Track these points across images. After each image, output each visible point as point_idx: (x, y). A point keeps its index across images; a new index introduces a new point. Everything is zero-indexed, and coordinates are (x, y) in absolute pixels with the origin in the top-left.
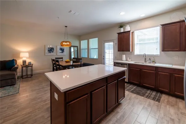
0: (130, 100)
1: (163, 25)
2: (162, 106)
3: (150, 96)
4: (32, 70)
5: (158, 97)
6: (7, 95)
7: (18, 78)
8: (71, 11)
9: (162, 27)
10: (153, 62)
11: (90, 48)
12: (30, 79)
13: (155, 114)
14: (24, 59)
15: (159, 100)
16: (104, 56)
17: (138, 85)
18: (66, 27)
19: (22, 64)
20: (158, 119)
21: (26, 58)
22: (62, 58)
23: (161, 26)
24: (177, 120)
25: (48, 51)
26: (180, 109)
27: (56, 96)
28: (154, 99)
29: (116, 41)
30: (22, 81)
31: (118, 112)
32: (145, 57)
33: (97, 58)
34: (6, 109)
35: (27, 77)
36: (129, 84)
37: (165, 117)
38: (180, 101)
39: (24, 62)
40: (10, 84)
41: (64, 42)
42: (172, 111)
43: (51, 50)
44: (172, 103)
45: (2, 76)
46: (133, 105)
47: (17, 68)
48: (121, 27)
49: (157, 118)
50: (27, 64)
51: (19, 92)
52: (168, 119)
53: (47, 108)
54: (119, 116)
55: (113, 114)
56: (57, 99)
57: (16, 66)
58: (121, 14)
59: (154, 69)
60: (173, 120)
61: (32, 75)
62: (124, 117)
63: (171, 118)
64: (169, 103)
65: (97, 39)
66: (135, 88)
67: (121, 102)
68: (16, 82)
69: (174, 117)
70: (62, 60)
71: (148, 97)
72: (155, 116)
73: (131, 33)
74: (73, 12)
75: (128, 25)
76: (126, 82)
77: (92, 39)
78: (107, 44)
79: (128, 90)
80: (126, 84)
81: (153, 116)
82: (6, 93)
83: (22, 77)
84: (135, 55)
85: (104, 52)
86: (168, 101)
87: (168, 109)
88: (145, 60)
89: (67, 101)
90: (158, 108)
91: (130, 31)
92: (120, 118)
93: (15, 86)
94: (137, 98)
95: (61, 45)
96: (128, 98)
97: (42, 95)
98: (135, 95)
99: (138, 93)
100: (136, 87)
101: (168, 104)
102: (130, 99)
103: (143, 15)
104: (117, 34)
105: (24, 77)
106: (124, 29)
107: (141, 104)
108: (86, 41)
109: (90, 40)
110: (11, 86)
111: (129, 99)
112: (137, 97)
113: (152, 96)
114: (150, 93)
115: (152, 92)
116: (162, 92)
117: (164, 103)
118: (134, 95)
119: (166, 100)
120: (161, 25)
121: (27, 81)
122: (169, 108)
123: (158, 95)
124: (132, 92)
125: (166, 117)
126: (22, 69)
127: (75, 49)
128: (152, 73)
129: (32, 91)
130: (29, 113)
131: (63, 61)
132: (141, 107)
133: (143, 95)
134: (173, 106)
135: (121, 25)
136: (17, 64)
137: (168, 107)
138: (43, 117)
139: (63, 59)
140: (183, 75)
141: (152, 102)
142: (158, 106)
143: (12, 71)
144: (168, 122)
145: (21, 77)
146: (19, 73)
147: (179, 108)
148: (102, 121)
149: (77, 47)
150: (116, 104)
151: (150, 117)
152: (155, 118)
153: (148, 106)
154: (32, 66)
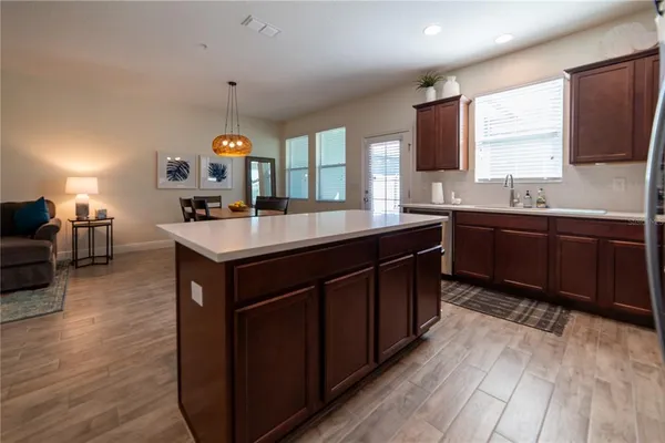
0: (460, 330)
1: (572, 72)
2: (569, 347)
3: (528, 317)
4: (109, 239)
5: (558, 320)
6: (20, 316)
7: (60, 266)
8: (248, 20)
9: (571, 80)
10: (539, 202)
11: (317, 164)
12: (102, 268)
13: (544, 370)
14: (82, 198)
15: (558, 329)
16: (367, 192)
17: (486, 285)
18: (232, 84)
19: (74, 217)
20: (554, 385)
21: (89, 195)
22: (218, 199)
23: (568, 76)
24: (621, 385)
25: (169, 172)
26: (630, 354)
27: (197, 293)
28: (540, 325)
29: (411, 137)
30: (76, 276)
31: (416, 365)
32: (510, 187)
33: (344, 198)
34: (17, 358)
35: (93, 264)
36: (454, 283)
37: (580, 377)
38: (629, 331)
39: (82, 209)
40: (31, 284)
41: (224, 137)
42: (603, 360)
43: (178, 171)
44: (601, 336)
45: (6, 251)
46: (469, 345)
47: (56, 229)
48: (428, 83)
49: (552, 380)
50: (92, 215)
51: (65, 308)
52: (590, 383)
53: (166, 357)
54: (418, 376)
55: (400, 369)
56: (200, 301)
57: (51, 222)
58: (428, 32)
59: (544, 225)
60: (606, 386)
61: (109, 257)
62: (437, 380)
63: (598, 381)
64: (591, 337)
65: (343, 130)
66: (474, 293)
67: (426, 335)
68: (51, 279)
69: (612, 377)
70: (218, 204)
71: (522, 320)
72: (545, 374)
73: (462, 105)
74: (256, 24)
75: (454, 78)
76: (446, 277)
77: (324, 134)
78: (377, 149)
79: (453, 301)
80: (443, 283)
81: (540, 376)
82: (17, 312)
83: (75, 262)
84: (477, 181)
85: (368, 177)
86: (590, 333)
87: (591, 354)
88: (512, 197)
89: (236, 299)
90: (555, 352)
91: (457, 98)
92: (424, 381)
93: (49, 290)
94: (483, 325)
95: (215, 151)
96: (452, 325)
97: (147, 316)
98: (476, 315)
99: (485, 309)
100: (478, 290)
101: (588, 340)
102: (459, 326)
103: (504, 38)
104: (415, 110)
105: (80, 264)
106: (439, 91)
107: (497, 341)
108: (304, 140)
109: (318, 135)
110: (34, 288)
111: (456, 327)
112: (483, 321)
113: (536, 317)
114: (527, 308)
115: (536, 306)
116: (570, 305)
117: (577, 337)
118: (472, 316)
119: (584, 329)
120: (567, 71)
121: (92, 275)
122: (595, 350)
123: (557, 314)
124: (467, 305)
125: (583, 376)
126: (75, 235)
127: (264, 171)
128: (537, 238)
129: (110, 303)
130: (100, 371)
131: (220, 207)
132: (497, 349)
133: (504, 314)
134: (607, 344)
135: (429, 78)
136: (57, 216)
137: (588, 347)
138: (150, 380)
139: (220, 201)
140: (643, 241)
141: (535, 334)
142: (554, 346)
143: (37, 239)
144: (591, 391)
145: (72, 263)
146: (61, 249)
147: (626, 352)
148: (361, 392)
149: (272, 161)
150: (408, 335)
151: (526, 378)
152: (545, 381)
153: (519, 346)
154: (111, 224)
